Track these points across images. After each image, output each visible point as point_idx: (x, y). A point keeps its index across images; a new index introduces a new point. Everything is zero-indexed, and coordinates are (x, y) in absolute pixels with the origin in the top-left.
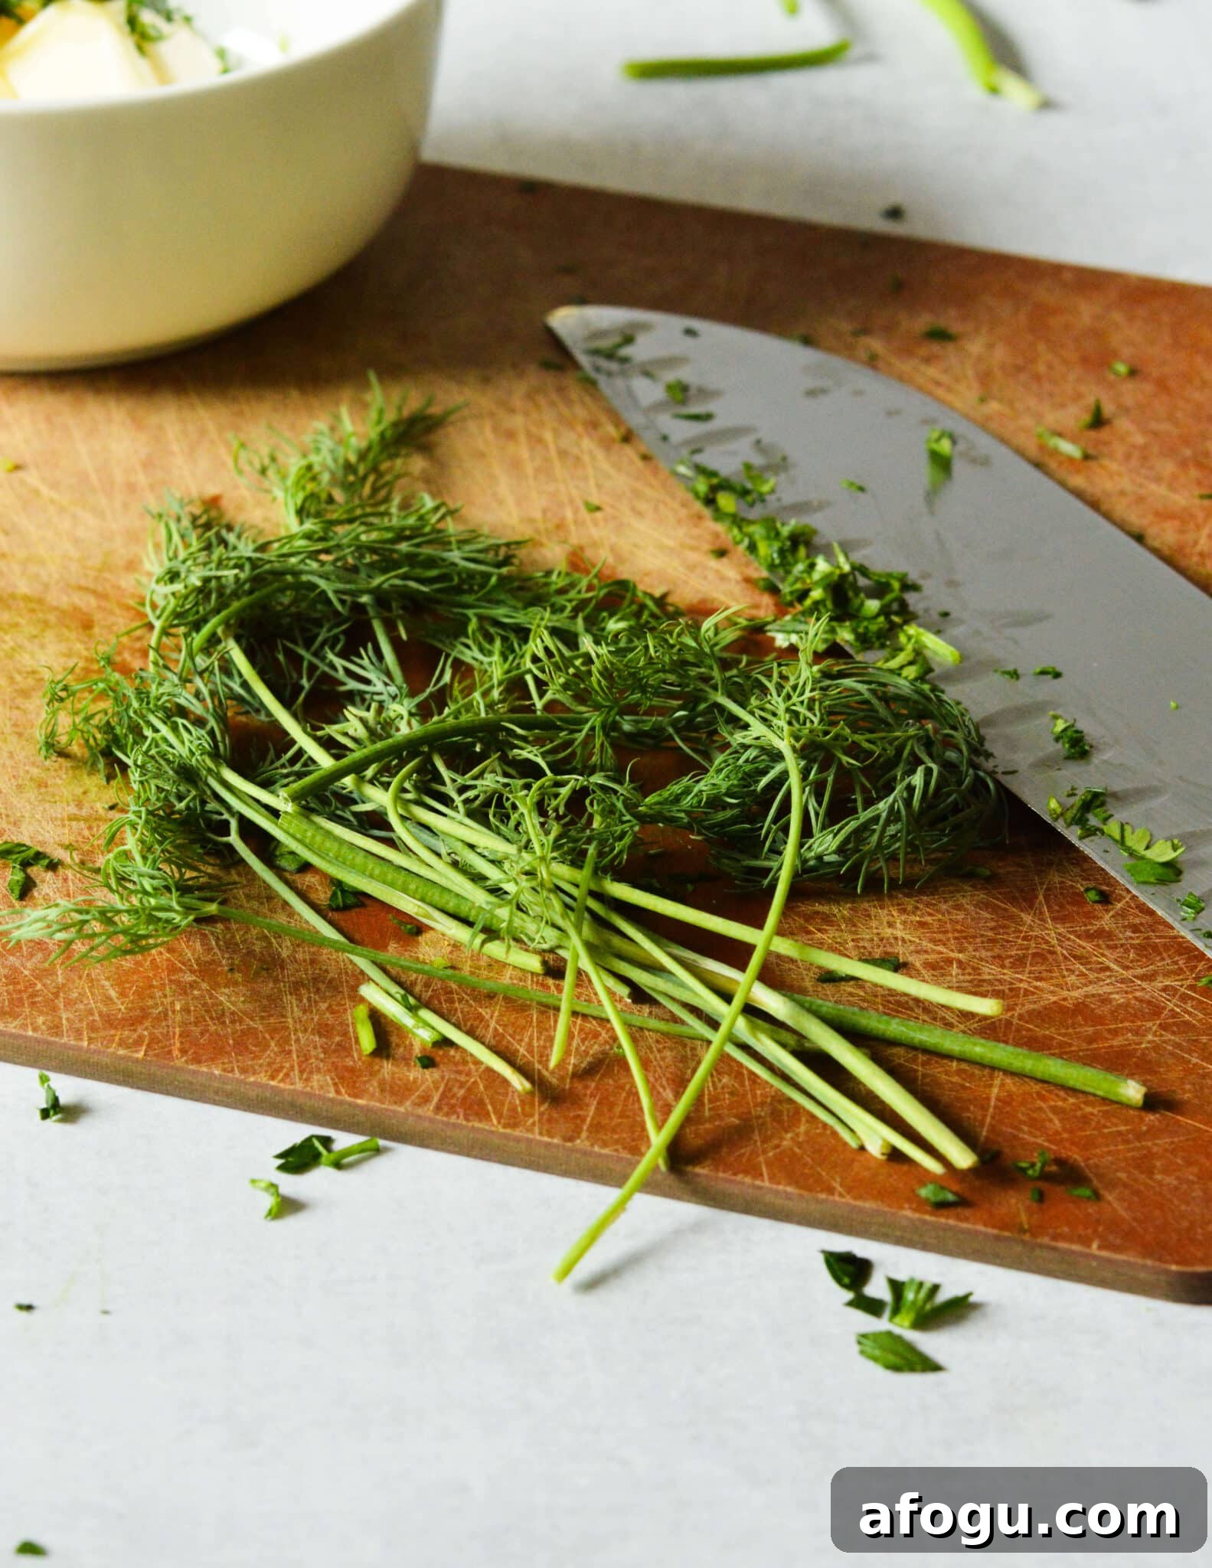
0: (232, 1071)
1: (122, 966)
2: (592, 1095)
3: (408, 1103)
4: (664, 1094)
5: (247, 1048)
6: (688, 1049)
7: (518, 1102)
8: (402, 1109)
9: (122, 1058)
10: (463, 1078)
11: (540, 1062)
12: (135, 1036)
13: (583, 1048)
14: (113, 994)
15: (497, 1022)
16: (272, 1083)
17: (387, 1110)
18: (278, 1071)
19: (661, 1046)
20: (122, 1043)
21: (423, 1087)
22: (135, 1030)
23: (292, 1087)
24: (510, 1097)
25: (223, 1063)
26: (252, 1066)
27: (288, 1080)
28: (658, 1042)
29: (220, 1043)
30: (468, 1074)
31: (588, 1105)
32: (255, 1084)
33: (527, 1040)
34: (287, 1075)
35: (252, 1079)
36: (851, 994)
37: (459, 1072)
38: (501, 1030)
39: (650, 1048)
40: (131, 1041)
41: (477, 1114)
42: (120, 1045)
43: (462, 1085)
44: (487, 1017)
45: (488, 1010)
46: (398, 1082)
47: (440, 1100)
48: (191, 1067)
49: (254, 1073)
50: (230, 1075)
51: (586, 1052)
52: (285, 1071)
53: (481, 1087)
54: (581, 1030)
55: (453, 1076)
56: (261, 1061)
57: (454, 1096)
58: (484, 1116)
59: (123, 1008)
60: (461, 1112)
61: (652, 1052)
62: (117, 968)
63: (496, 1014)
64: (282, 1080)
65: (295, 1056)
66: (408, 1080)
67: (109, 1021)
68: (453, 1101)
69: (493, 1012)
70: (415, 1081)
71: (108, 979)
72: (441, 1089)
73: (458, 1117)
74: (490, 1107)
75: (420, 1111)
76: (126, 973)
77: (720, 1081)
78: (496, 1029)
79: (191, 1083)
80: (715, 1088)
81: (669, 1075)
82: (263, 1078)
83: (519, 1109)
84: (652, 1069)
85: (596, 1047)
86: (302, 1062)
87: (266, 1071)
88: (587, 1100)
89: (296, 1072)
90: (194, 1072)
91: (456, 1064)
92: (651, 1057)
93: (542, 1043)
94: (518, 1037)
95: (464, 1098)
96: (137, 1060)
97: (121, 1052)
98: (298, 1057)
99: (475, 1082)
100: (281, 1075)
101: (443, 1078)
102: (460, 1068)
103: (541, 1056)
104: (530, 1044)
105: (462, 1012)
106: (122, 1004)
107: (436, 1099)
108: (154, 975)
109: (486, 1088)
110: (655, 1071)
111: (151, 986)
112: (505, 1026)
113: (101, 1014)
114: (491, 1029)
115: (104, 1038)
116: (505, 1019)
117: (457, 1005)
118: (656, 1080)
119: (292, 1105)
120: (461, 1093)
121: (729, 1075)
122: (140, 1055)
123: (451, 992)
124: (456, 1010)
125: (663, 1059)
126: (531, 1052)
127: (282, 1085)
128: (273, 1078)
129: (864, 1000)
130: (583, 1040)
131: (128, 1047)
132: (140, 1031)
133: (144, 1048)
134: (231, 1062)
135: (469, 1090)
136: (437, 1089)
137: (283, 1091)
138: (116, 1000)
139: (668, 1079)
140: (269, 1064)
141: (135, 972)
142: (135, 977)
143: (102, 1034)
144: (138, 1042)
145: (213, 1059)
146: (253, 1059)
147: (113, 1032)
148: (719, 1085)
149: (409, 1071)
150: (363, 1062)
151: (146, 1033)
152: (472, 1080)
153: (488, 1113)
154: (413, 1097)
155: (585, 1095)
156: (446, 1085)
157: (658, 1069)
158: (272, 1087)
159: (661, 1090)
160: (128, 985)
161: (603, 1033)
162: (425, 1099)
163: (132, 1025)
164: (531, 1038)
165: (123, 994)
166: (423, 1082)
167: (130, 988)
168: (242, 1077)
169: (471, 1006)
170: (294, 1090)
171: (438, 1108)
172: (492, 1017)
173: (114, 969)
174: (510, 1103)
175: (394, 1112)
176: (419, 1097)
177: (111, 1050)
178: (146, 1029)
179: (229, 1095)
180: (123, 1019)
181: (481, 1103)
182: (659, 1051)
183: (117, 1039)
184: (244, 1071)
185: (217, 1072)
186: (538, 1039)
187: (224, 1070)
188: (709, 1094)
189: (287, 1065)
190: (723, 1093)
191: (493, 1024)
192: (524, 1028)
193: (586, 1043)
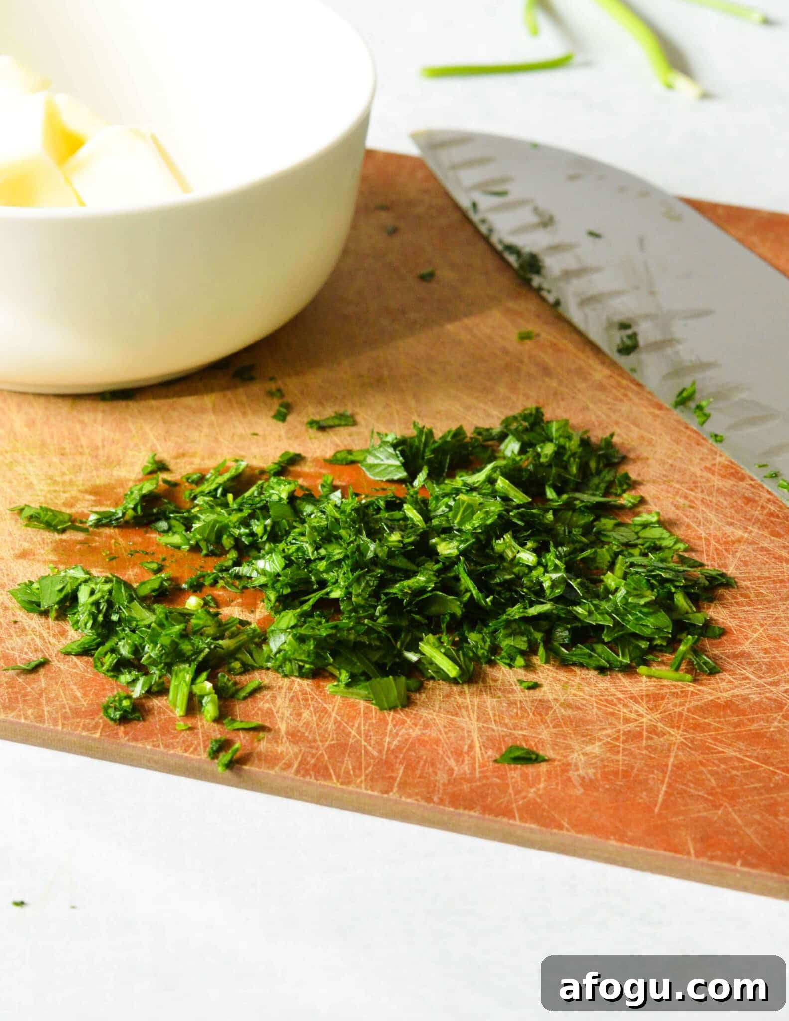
0: (159, 746)
1: (85, 676)
2: (401, 763)
3: (277, 768)
4: (449, 762)
5: (168, 731)
6: (465, 732)
7: (351, 767)
8: (272, 772)
9: (84, 737)
10: (314, 751)
11: (366, 741)
12: (94, 723)
13: (395, 731)
14: (79, 695)
15: (337, 714)
16: (186, 755)
17: (263, 772)
18: (189, 746)
19: (446, 730)
20: (85, 728)
21: (287, 758)
22: (93, 719)
23: (199, 757)
24: (345, 765)
25: (153, 741)
26: (172, 744)
27: (196, 753)
28: (445, 727)
29: (150, 728)
30: (318, 749)
31: (398, 769)
32: (174, 755)
33: (356, 725)
34: (196, 749)
35: (172, 752)
36: (575, 695)
37: (311, 747)
38: (339, 719)
39: (440, 731)
40: (91, 726)
41: (323, 775)
42: (83, 729)
43: (313, 756)
44: (330, 710)
45: (331, 706)
46: (271, 754)
47: (299, 766)
48: (133, 744)
49: (174, 748)
50: (157, 749)
51: (397, 734)
52: (194, 746)
53: (326, 757)
54: (393, 719)
55: (307, 750)
56: (178, 740)
57: (308, 763)
58: (328, 776)
59: (85, 704)
60: (312, 773)
61: (441, 734)
62: (82, 677)
63: (336, 708)
64: (192, 753)
65: (201, 736)
66: (277, 752)
67: (76, 713)
68: (307, 767)
69: (334, 707)
70: (281, 753)
71: (75, 684)
72: (299, 759)
73: (311, 778)
74: (332, 771)
75: (285, 773)
76: (87, 680)
77: (486, 753)
78: (336, 719)
79: (131, 755)
80: (483, 758)
81: (453, 750)
82: (179, 751)
83: (352, 772)
84: (441, 745)
85: (403, 730)
86: (206, 740)
87: (182, 747)
88: (397, 766)
89: (202, 747)
90: (133, 747)
91: (309, 742)
92: (441, 737)
93: (367, 728)
94: (351, 724)
95: (315, 765)
96: (94, 739)
97: (84, 734)
98: (203, 737)
99: (322, 754)
100: (192, 749)
101: (300, 751)
102: (313, 744)
103: (367, 736)
104: (359, 728)
105: (313, 707)
106: (85, 701)
107: (295, 766)
108: (107, 683)
109: (329, 758)
110: (443, 747)
111: (104, 689)
112: (342, 716)
113: (70, 708)
114: (333, 718)
115: (72, 724)
116: (343, 712)
117: (310, 702)
118: (444, 753)
119: (199, 769)
120: (312, 761)
121: (493, 749)
122: (97, 735)
123: (306, 694)
124: (309, 705)
125: (448, 738)
126: (359, 733)
127: (192, 756)
128: (186, 751)
129: (584, 699)
130: (395, 726)
131: (88, 730)
132: (97, 719)
133: (99, 731)
134: (157, 741)
135: (318, 759)
136: (296, 758)
137: (192, 760)
138: (80, 698)
139: (451, 752)
140: (184, 742)
141: (93, 680)
142: (94, 684)
143: (72, 721)
144: (96, 727)
145: (146, 739)
146: (173, 738)
147: (78, 720)
148: (486, 756)
149: (278, 746)
150: (247, 741)
151: (101, 721)
152: (320, 752)
153: (330, 775)
154: (280, 764)
155: (396, 763)
156: (302, 756)
157: (445, 745)
158: (187, 757)
159: (447, 759)
160: (88, 689)
161: (408, 721)
162: (288, 766)
163: (92, 715)
164: (360, 725)
165: (85, 695)
166: (287, 754)
167: (90, 691)
168: (166, 751)
169: (320, 703)
170: (201, 759)
171: (297, 772)
172: (333, 710)
173: (79, 678)
174: (346, 768)
175: (267, 774)
176: (285, 764)
177: (77, 732)
178: (101, 718)
179: (156, 762)
180: (86, 711)
181: (327, 768)
182: (446, 733)
183: (81, 725)
184: (167, 746)
185: (148, 747)
186: (364, 725)
187: (153, 746)
188: (479, 763)
189: (196, 742)
190: (489, 762)
191: (334, 715)
192: (355, 717)
193: (397, 728)
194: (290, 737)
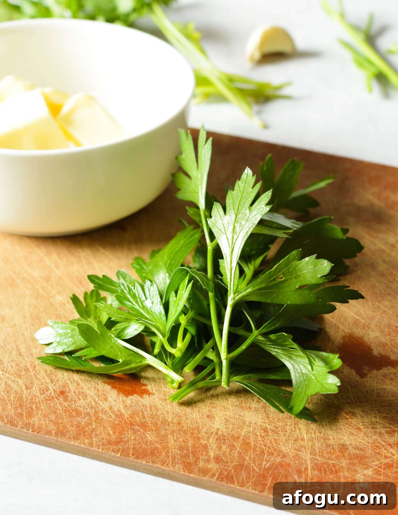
0: (149, 462)
1: (115, 422)
2: (270, 476)
3: (207, 477)
4: (294, 476)
5: (154, 454)
6: (304, 460)
7: (245, 477)
8: (205, 479)
9: (113, 456)
10: (227, 468)
11: (253, 463)
12: (118, 448)
13: (268, 458)
14: (111, 432)
15: (240, 448)
16: (163, 467)
17: (200, 478)
18: (164, 463)
19: (294, 459)
20: (113, 451)
21: (213, 471)
22: (117, 446)
23: (168, 469)
24: (242, 476)
25: (146, 459)
26: (156, 461)
27: (168, 466)
28: (293, 457)
29: (146, 452)
30: (229, 467)
31: (268, 480)
32: (156, 467)
33: (249, 455)
34: (167, 464)
35: (156, 465)
36: (360, 442)
37: (226, 466)
38: (240, 451)
39: (291, 459)
40: (116, 450)
41: (231, 481)
42: (112, 451)
43: (226, 470)
44: (236, 446)
45: (237, 443)
46: (205, 469)
47: (219, 475)
48: (136, 460)
49: (157, 463)
50: (148, 464)
51: (269, 460)
52: (167, 463)
53: (233, 472)
54: (268, 452)
55: (223, 467)
56: (159, 459)
57: (223, 474)
58: (233, 482)
59: (114, 438)
60: (225, 480)
61: (291, 461)
62: (113, 423)
63: (239, 445)
64: (165, 466)
65: (170, 457)
66: (208, 468)
67: (110, 443)
68: (223, 476)
69: (238, 444)
70: (211, 468)
71: (110, 427)
72: (219, 472)
73: (224, 482)
74: (235, 479)
75: (211, 479)
76: (116, 425)
77: (314, 472)
78: (239, 451)
79: (135, 466)
80: (312, 475)
81: (296, 470)
82: (159, 465)
83: (245, 480)
84: (291, 467)
85: (272, 458)
86: (173, 460)
87: (160, 463)
88: (268, 478)
89: (171, 463)
90: (137, 462)
91: (224, 463)
92: (291, 463)
93: (254, 456)
94: (246, 454)
95: (227, 476)
96: (117, 457)
97: (113, 454)
98: (172, 458)
99: (231, 470)
100: (165, 465)
101: (220, 467)
102: (226, 464)
103: (254, 461)
104: (250, 456)
105: (228, 444)
106: (114, 436)
107: (217, 476)
108: (126, 426)
109: (234, 472)
110: (292, 468)
111: (124, 430)
112: (242, 449)
113: (106, 439)
114: (237, 450)
115: (107, 449)
116: (242, 447)
117: (226, 441)
118: (292, 471)
119: (169, 475)
120: (226, 473)
121: (317, 470)
122: (119, 455)
123: (225, 436)
124: (226, 443)
125: (295, 463)
126: (250, 459)
127: (166, 468)
128: (163, 465)
129: (365, 445)
130: (268, 456)
131: (115, 452)
132: (119, 446)
133: (120, 453)
134: (149, 459)
135: (229, 472)
136: (218, 471)
137: (165, 470)
138: (112, 435)
139: (296, 471)
140: (162, 460)
141: (119, 425)
142: (119, 427)
143: (106, 447)
144: (118, 451)
145: (143, 458)
146: (156, 458)
147: (110, 446)
148: (313, 474)
149: (208, 464)
150: (193, 461)
151: (121, 447)
152: (230, 469)
153: (234, 481)
154: (209, 474)
155: (268, 476)
156: (221, 470)
157: (293, 467)
158: (163, 469)
159: (294, 475)
160: (116, 430)
161: (275, 453)
162: (213, 475)
163: (117, 444)
164: (251, 454)
165: (114, 433)
166: (213, 469)
167: (117, 431)
168: (152, 464)
169: (231, 442)
170: (170, 470)
171: (218, 479)
172: (238, 446)
173: (112, 424)
174: (242, 478)
175: (203, 479)
176: (212, 474)
177: (109, 453)
178: (121, 446)
179: (148, 470)
180: (114, 442)
181: (232, 478)
182: (294, 461)
183: (111, 449)
184: (153, 462)
185: (144, 463)
186: (253, 455)
187: (147, 462)
188: (310, 477)
189: (168, 461)
190: (315, 477)
191: (238, 448)
192: (248, 451)
193: (269, 456)
194: (215, 460)
